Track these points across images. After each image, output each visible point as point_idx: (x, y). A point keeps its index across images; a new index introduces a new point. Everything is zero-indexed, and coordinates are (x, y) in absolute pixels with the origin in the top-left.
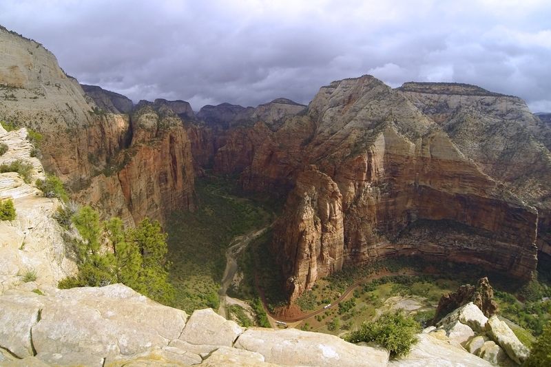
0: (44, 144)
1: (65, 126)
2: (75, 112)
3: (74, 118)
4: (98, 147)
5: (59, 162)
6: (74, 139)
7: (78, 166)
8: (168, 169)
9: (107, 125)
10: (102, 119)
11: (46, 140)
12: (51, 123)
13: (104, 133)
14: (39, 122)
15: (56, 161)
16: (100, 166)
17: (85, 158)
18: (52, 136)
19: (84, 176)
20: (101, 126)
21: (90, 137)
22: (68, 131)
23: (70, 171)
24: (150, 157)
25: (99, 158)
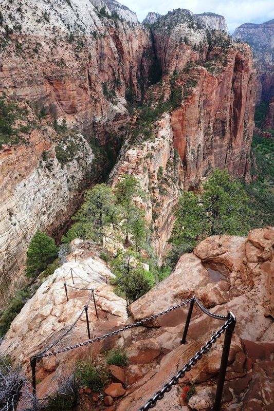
0: (32, 57)
1: (64, 29)
2: (74, 8)
3: (75, 18)
4: (114, 74)
5: (61, 92)
6: (81, 54)
7: (90, 102)
8: (227, 113)
9: (124, 38)
10: (117, 26)
11: (36, 51)
12: (39, 21)
13: (121, 51)
14: (17, 16)
15: (56, 90)
16: (119, 104)
17: (99, 88)
18: (43, 43)
19: (98, 119)
20: (116, 38)
21: (102, 56)
22: (71, 39)
23: (79, 109)
24: (212, 92)
25: (116, 92)
